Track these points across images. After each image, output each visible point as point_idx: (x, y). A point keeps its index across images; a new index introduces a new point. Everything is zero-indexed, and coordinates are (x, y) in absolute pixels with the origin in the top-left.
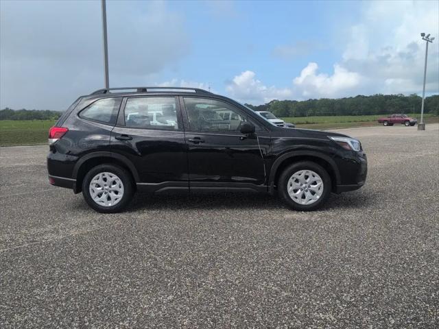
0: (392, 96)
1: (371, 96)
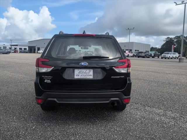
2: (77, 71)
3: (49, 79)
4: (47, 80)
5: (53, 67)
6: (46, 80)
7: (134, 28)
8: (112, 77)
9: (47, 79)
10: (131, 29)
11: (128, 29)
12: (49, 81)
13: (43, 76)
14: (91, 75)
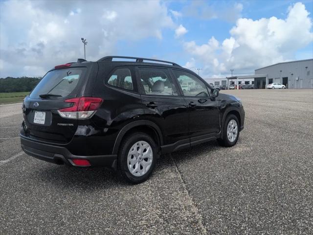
0: (34, 78)
1: (18, 78)
8: (58, 124)
14: (43, 120)
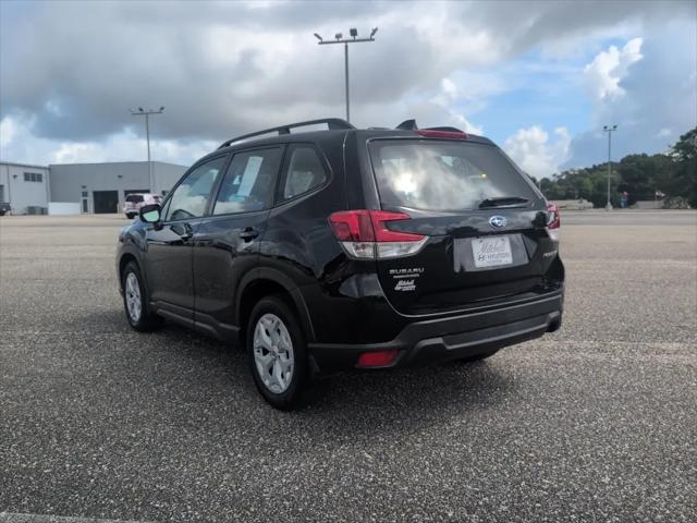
2: (477, 245)
3: (410, 279)
4: (405, 283)
5: (427, 238)
6: (400, 283)
7: (162, 108)
8: (546, 254)
9: (403, 279)
10: (152, 113)
11: (141, 110)
12: (410, 286)
13: (392, 271)
14: (507, 255)
